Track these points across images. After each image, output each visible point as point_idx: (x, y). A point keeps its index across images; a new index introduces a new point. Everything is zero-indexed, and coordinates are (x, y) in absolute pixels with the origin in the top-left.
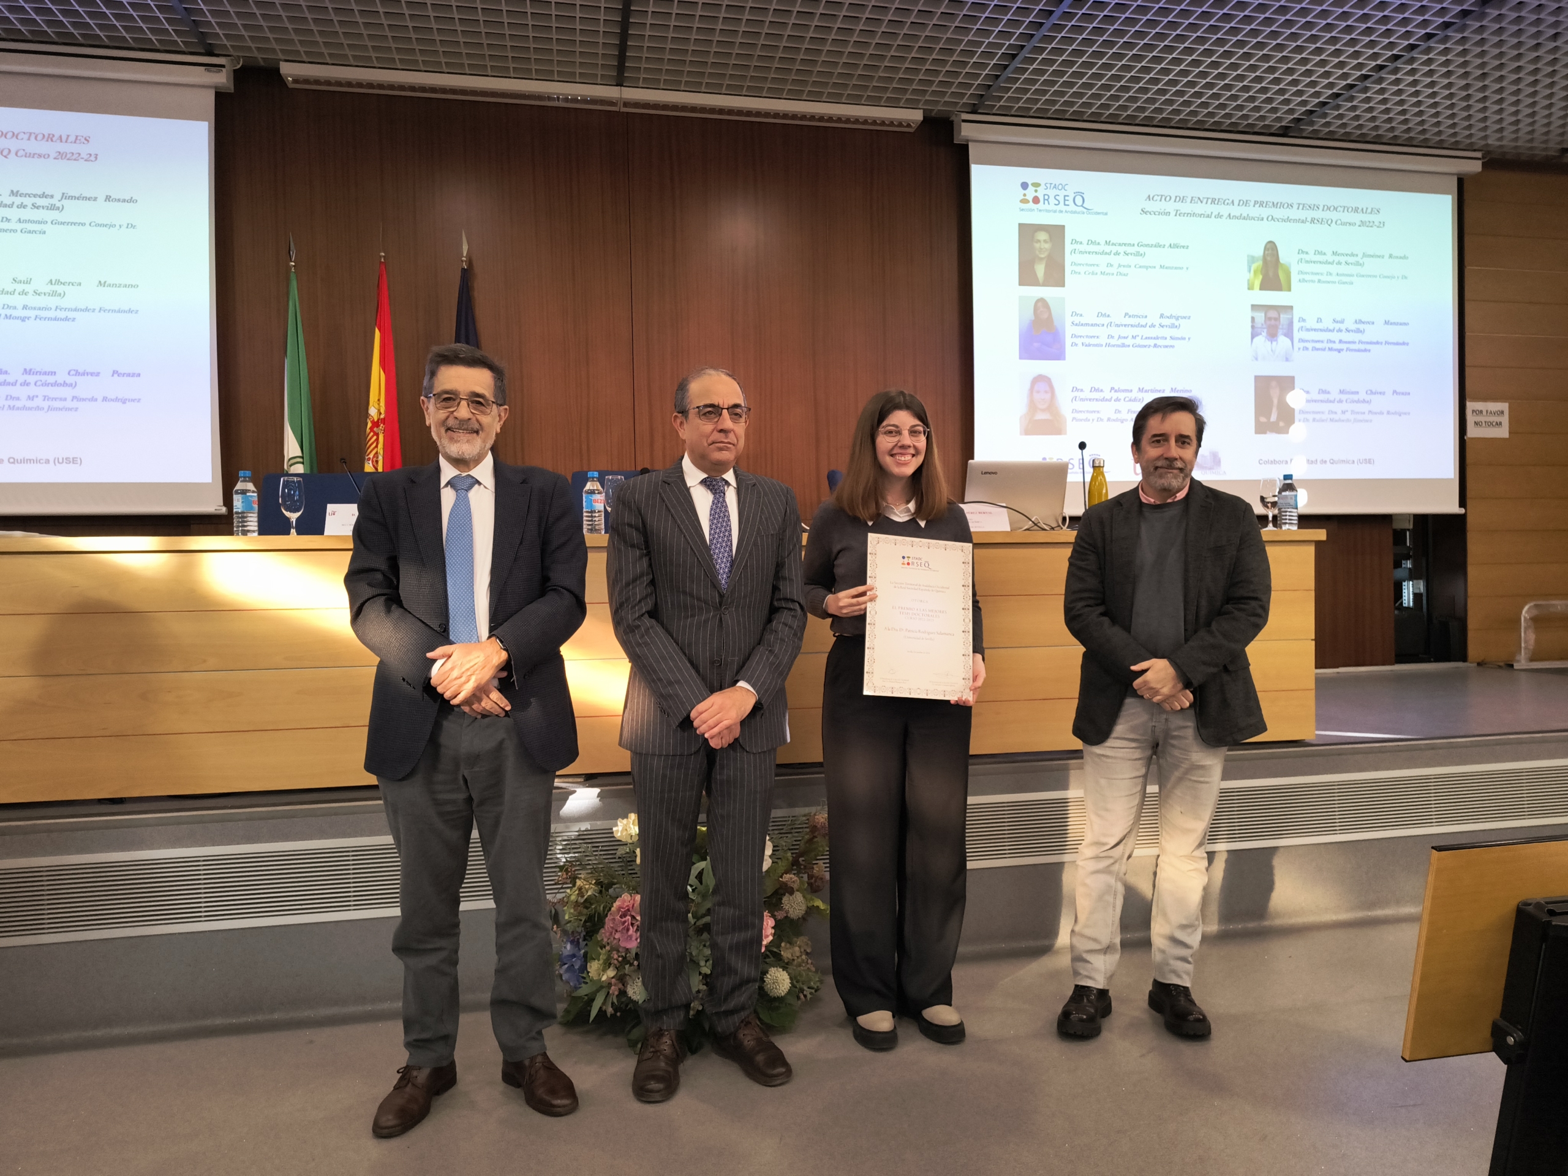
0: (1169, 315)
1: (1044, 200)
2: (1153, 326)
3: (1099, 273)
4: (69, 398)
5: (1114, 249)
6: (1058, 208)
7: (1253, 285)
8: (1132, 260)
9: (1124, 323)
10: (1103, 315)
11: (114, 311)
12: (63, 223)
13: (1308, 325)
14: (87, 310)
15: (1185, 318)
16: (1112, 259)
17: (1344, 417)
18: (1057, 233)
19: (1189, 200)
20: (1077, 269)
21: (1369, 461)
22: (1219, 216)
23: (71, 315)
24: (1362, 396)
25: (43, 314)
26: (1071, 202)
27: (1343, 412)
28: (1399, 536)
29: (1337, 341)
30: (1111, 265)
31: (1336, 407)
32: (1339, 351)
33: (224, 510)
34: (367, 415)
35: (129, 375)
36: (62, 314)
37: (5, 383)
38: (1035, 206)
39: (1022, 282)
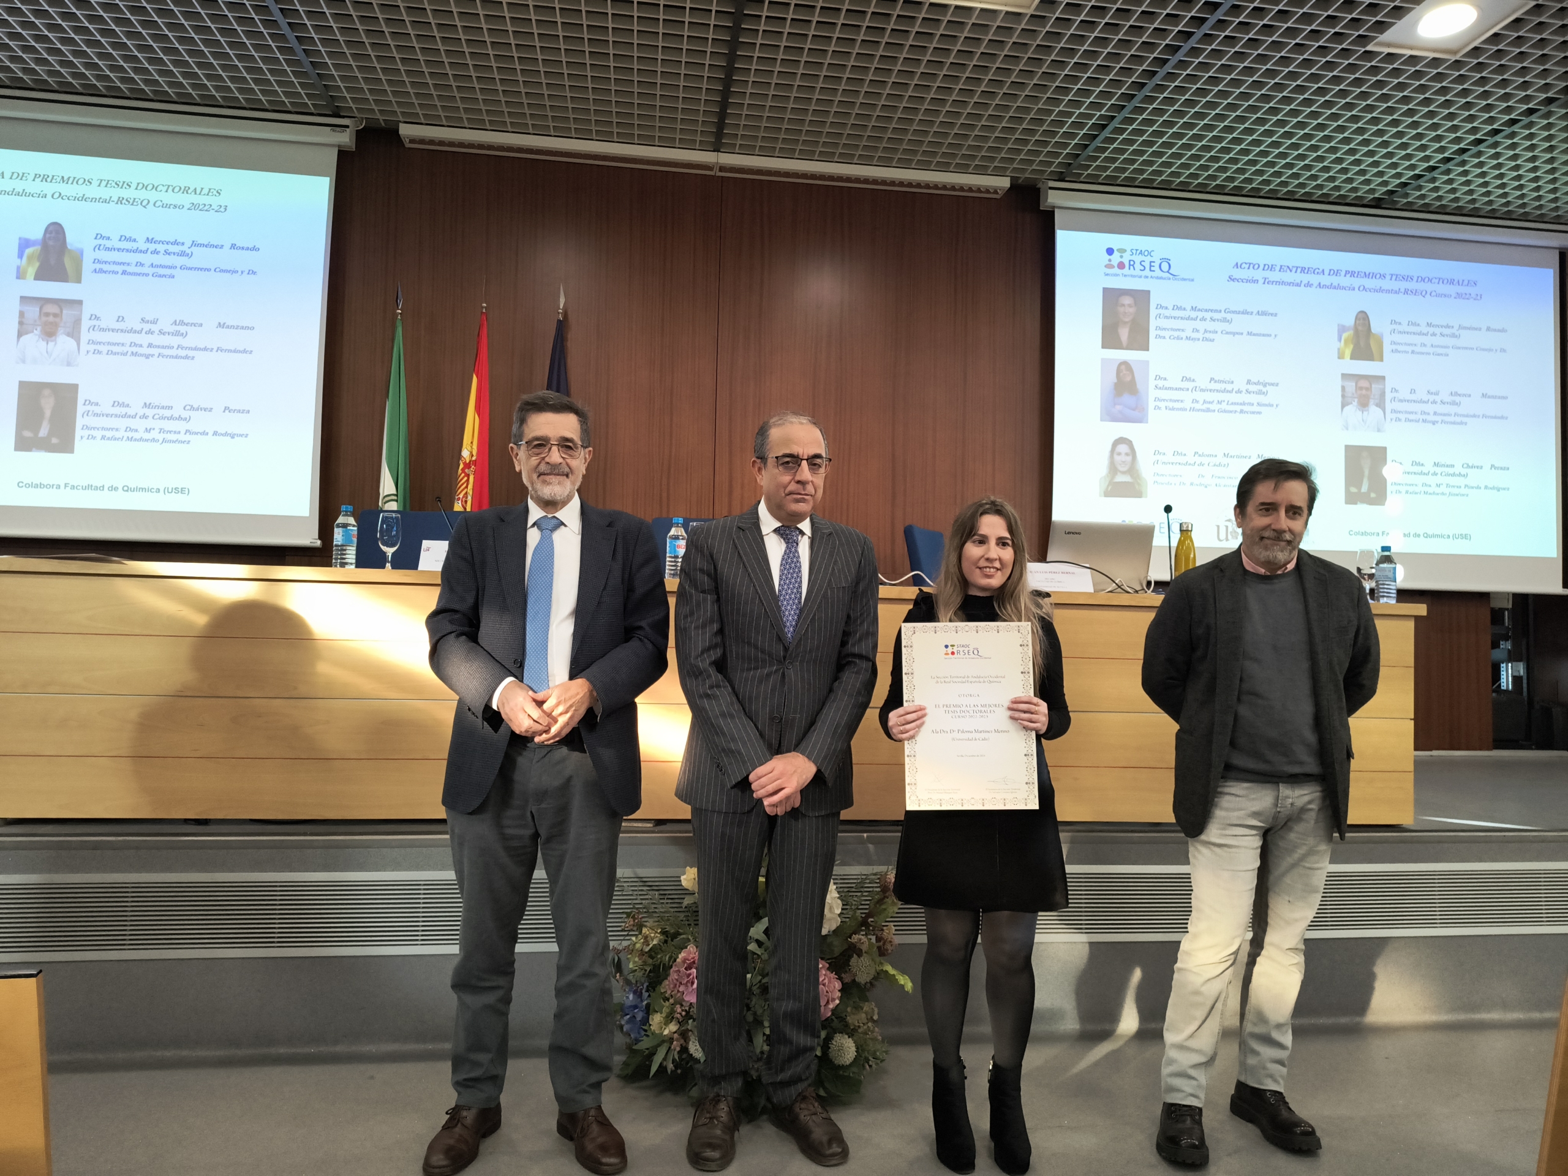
0: (1256, 381)
1: (1130, 265)
2: (1239, 392)
3: (1184, 338)
4: (183, 432)
5: (1200, 315)
6: (1143, 273)
7: (1343, 353)
8: (1219, 326)
9: (1209, 388)
10: (1189, 380)
11: (230, 351)
12: (191, 269)
13: (1401, 396)
14: (205, 349)
15: (1272, 384)
16: (1198, 324)
17: (1438, 490)
18: (1142, 297)
19: (1278, 268)
20: (1161, 333)
21: (1465, 537)
22: (1309, 285)
23: (191, 353)
24: (1458, 469)
25: (166, 352)
26: (1156, 268)
27: (1438, 486)
28: (1496, 616)
29: (1432, 413)
30: (1197, 331)
31: (1430, 480)
32: (1434, 423)
33: (318, 543)
34: (460, 456)
35: (239, 411)
36: (183, 353)
37: (125, 416)
38: (1120, 272)
39: (1104, 346)
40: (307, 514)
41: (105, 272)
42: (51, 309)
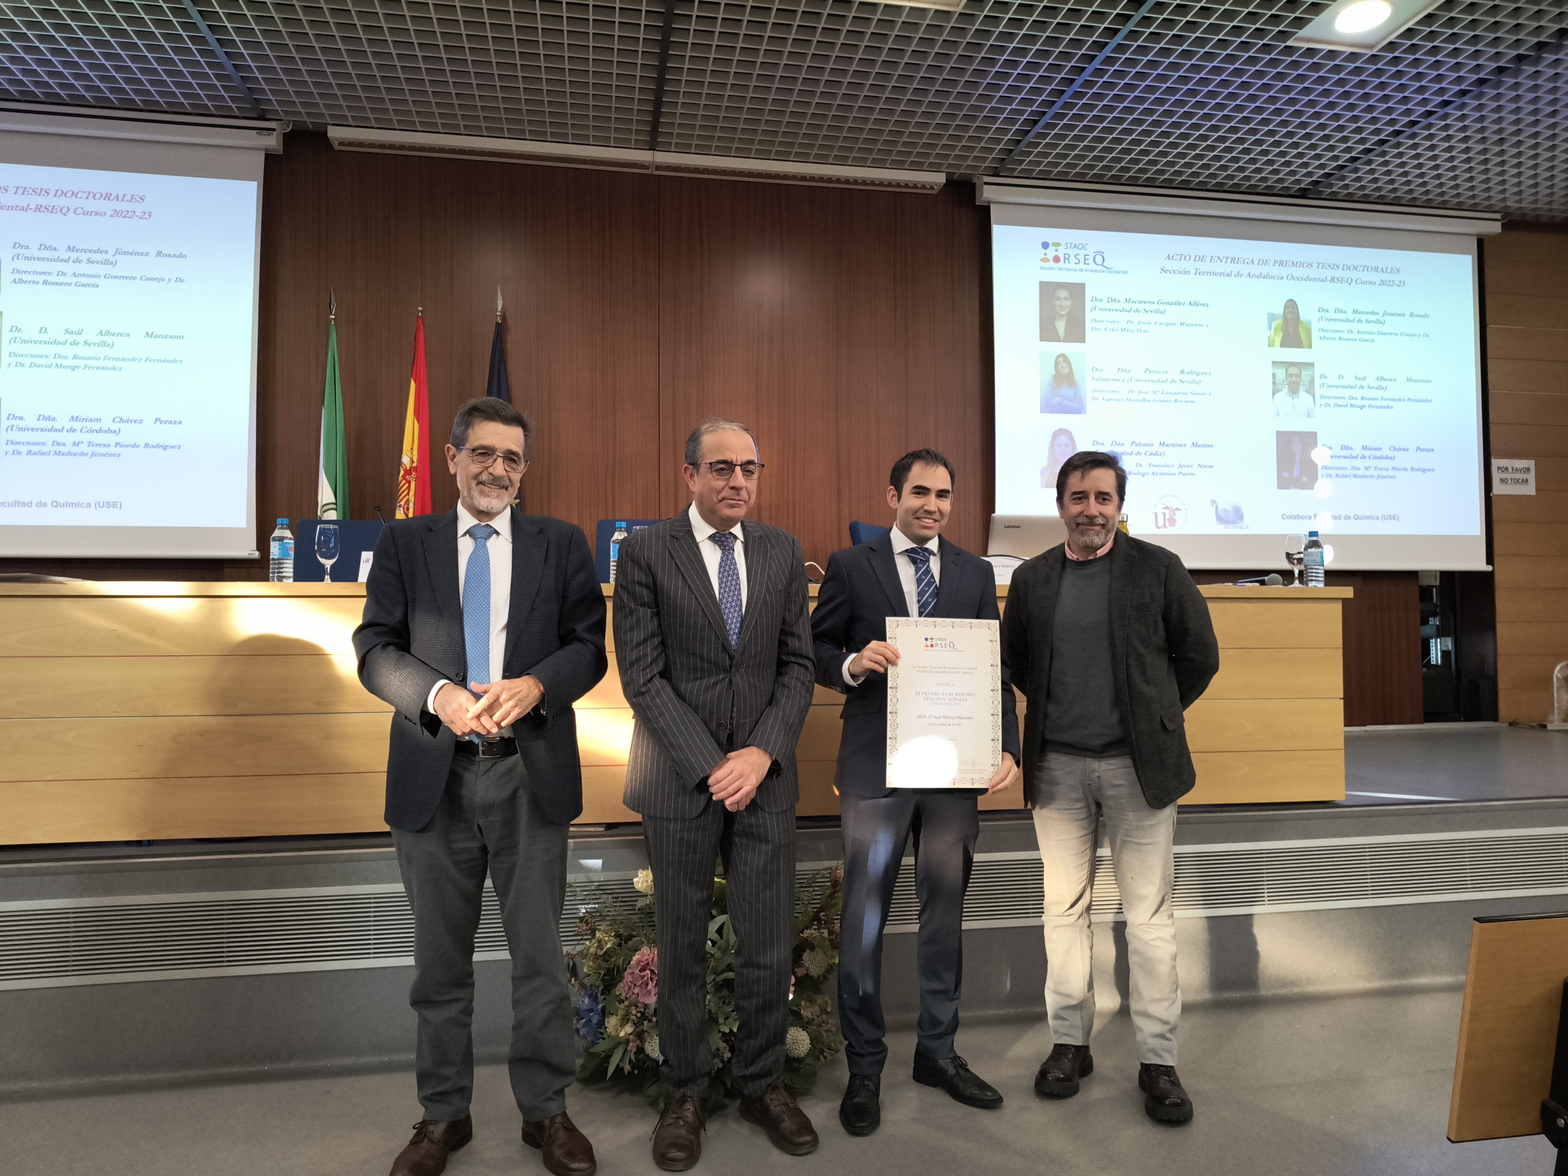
0: (1189, 370)
1: (1065, 258)
2: (1173, 381)
3: (1119, 330)
4: (112, 445)
5: (1134, 306)
6: (1078, 267)
7: (1274, 341)
8: (1152, 317)
9: (1144, 378)
10: (1124, 371)
11: (159, 361)
13: (1329, 382)
14: (134, 359)
15: (1206, 373)
16: (1131, 316)
17: (1367, 473)
18: (1077, 291)
19: (1209, 259)
20: (1097, 325)
21: (1394, 517)
22: (1239, 275)
23: (118, 364)
24: (1385, 452)
25: (92, 363)
26: (1091, 261)
27: (1367, 468)
28: (1425, 593)
29: (1359, 398)
30: (1131, 323)
31: (1358, 463)
32: (1361, 407)
33: (256, 555)
34: (400, 463)
35: (171, 422)
36: (110, 364)
37: (52, 430)
38: (1055, 265)
39: (1043, 338)
40: (245, 525)
41: (25, 282)
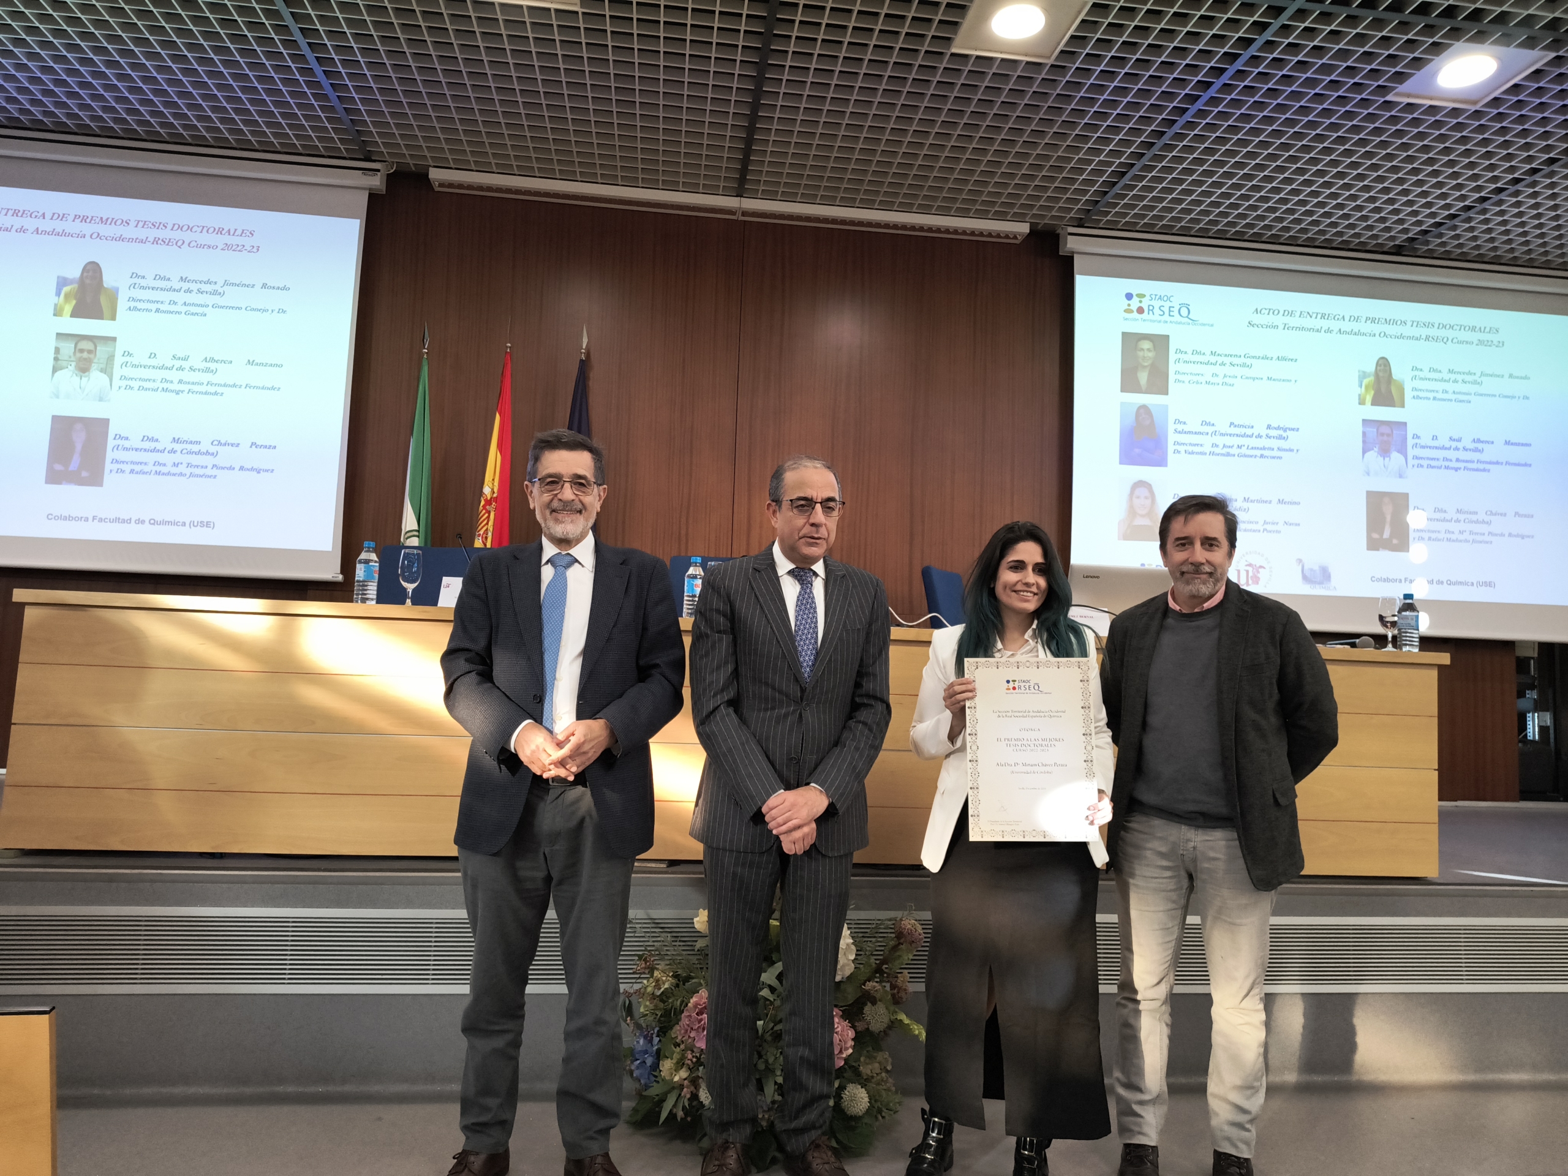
0: (1276, 426)
1: (1149, 310)
2: (1259, 436)
3: (1204, 382)
4: (210, 466)
5: (1220, 360)
6: (1163, 318)
7: (1364, 399)
8: (1238, 371)
9: (1229, 432)
10: (1208, 424)
11: (258, 388)
12: (222, 307)
13: (1422, 442)
14: (234, 386)
15: (1293, 429)
16: (1217, 369)
17: (1461, 537)
18: (1161, 342)
19: (1298, 314)
20: (1181, 377)
21: (1489, 584)
22: (1329, 331)
23: (220, 390)
24: (1481, 516)
25: (196, 388)
26: (1176, 313)
27: (1461, 532)
28: (1522, 664)
29: (1454, 460)
30: (1217, 376)
31: (1453, 526)
32: (1456, 469)
33: (340, 578)
34: (481, 493)
35: (266, 447)
36: (212, 389)
37: (154, 450)
38: (1139, 316)
39: (1124, 389)
40: (329, 548)
41: (139, 310)
42: (84, 345)
